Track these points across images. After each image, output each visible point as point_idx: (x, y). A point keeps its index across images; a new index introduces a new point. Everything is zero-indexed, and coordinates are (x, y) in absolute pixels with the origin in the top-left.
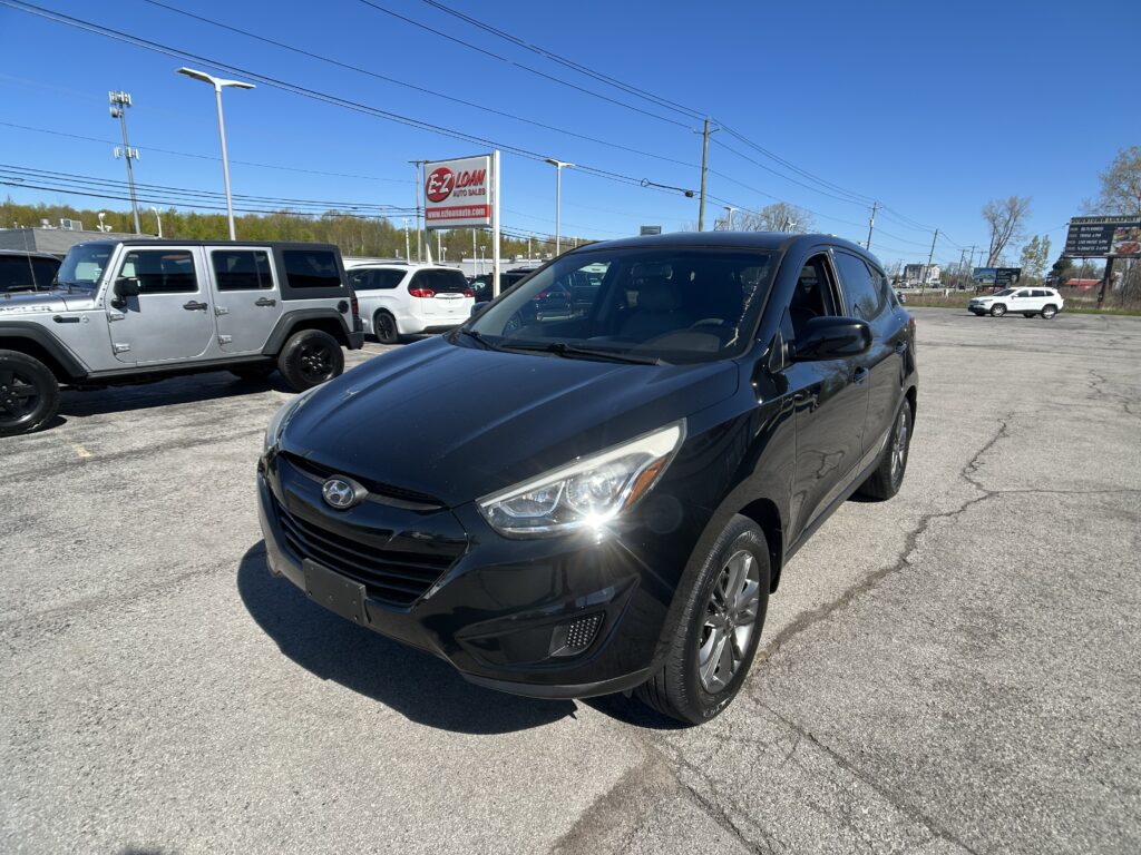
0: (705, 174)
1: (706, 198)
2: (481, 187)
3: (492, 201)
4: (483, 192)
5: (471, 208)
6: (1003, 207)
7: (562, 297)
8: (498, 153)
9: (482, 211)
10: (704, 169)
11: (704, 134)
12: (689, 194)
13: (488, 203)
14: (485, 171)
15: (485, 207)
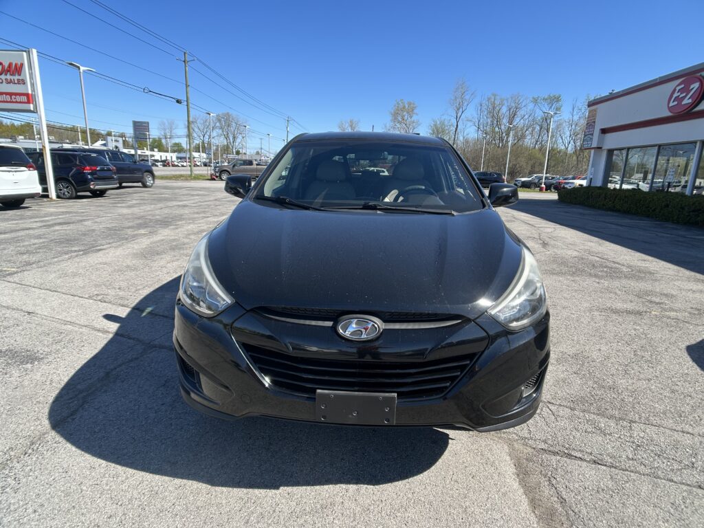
0: (189, 89)
1: (190, 105)
2: (20, 78)
3: (33, 90)
4: (23, 82)
5: (11, 94)
6: (347, 125)
7: (109, 170)
8: (34, 51)
9: (24, 99)
10: (187, 86)
11: (184, 62)
12: (178, 102)
13: (30, 92)
14: (22, 65)
15: (27, 95)
